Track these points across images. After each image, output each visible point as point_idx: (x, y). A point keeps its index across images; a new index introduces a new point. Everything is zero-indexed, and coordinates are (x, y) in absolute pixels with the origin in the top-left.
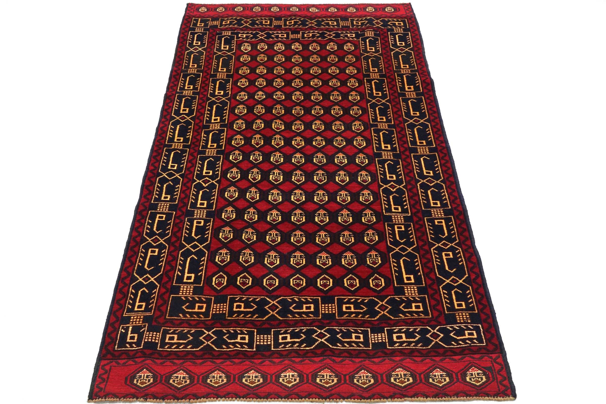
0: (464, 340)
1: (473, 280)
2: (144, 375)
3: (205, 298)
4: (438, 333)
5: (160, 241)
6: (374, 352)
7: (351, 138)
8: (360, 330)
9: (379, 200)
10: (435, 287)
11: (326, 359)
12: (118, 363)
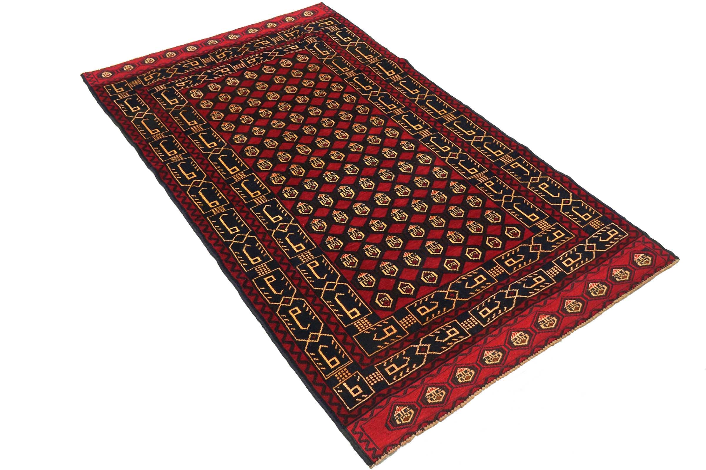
0: (612, 239)
1: (578, 194)
2: (401, 412)
3: (386, 321)
4: (591, 244)
5: (291, 299)
6: (561, 283)
7: (381, 133)
8: (536, 273)
9: (453, 171)
10: (557, 214)
11: (533, 308)
12: (365, 419)
